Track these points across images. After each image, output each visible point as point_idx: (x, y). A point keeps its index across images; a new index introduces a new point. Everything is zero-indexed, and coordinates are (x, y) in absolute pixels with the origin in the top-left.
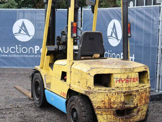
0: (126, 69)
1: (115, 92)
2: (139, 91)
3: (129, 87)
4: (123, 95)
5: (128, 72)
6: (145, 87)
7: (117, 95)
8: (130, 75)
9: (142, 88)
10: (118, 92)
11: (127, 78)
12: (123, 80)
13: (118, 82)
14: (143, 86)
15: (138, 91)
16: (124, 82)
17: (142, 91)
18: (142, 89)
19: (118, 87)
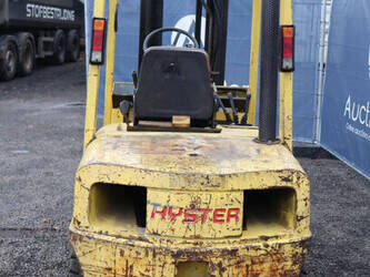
0: (190, 178)
1: (146, 248)
2: (241, 253)
3: (198, 237)
4: (170, 260)
5: (196, 186)
6: (270, 242)
7: (150, 258)
8: (204, 197)
9: (261, 244)
10: (154, 250)
11: (193, 207)
12: (176, 211)
13: (158, 216)
14: (266, 238)
15: (234, 252)
16: (180, 219)
17: (252, 253)
18: (258, 249)
19: (155, 234)
